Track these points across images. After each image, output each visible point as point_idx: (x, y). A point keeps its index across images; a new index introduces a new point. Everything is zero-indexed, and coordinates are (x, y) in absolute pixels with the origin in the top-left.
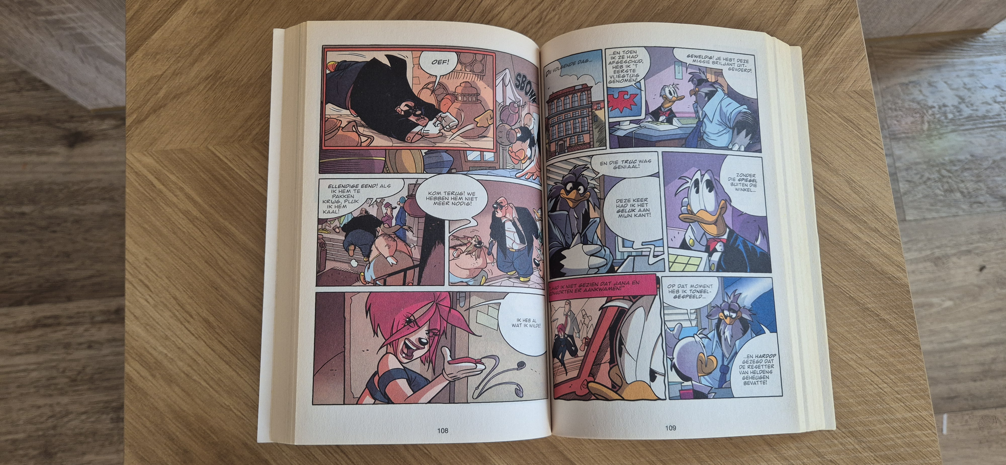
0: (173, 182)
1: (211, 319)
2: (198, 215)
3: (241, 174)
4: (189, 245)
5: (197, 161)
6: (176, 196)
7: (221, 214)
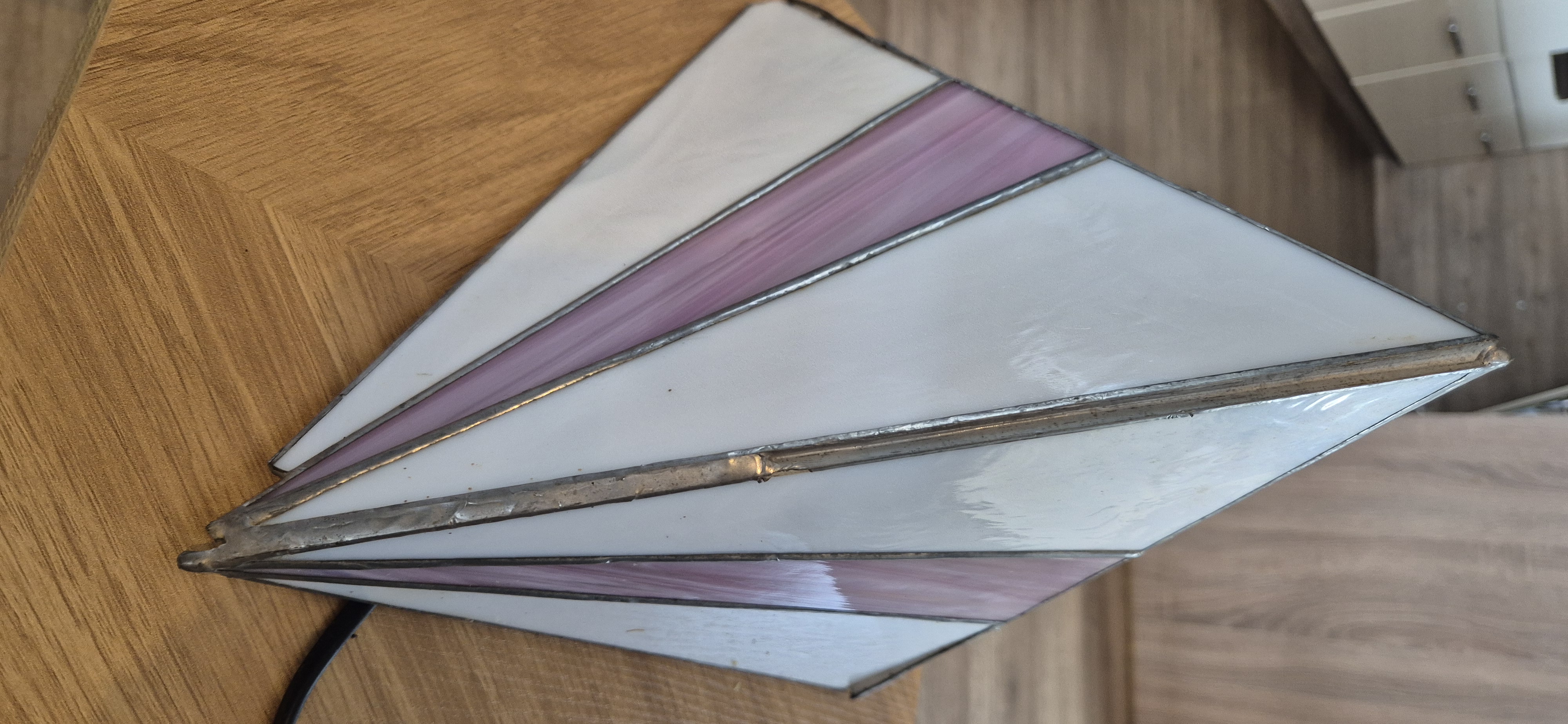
0: (159, 236)
1: (130, 586)
2: (189, 338)
3: (306, 295)
4: (141, 396)
5: (230, 219)
6: (154, 270)
7: (237, 356)
